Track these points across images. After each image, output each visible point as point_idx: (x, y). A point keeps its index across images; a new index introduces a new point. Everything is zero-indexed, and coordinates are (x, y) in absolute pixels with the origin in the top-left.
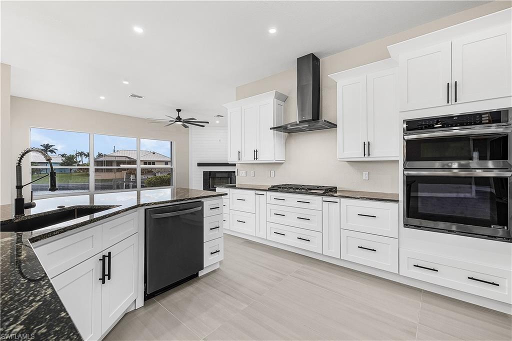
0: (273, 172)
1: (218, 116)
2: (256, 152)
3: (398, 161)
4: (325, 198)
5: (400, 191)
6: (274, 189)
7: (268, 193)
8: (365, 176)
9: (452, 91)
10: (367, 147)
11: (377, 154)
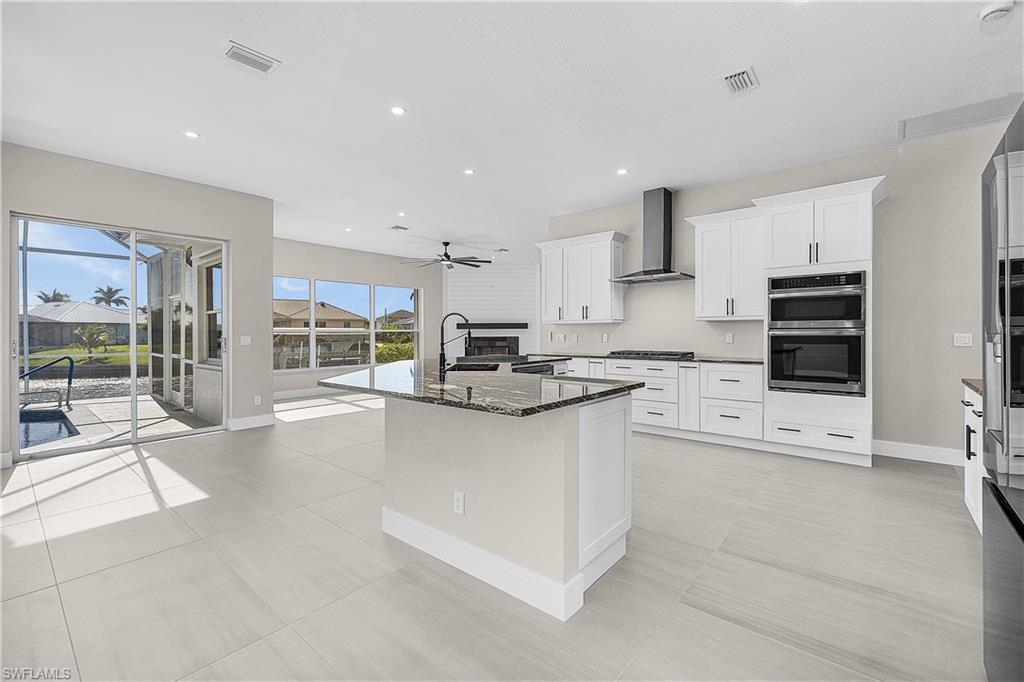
0: (605, 336)
1: (502, 250)
2: (585, 309)
3: (763, 321)
4: (682, 364)
5: (764, 354)
6: (615, 355)
7: (607, 360)
8: (729, 337)
9: (814, 251)
10: (730, 305)
11: (741, 314)
